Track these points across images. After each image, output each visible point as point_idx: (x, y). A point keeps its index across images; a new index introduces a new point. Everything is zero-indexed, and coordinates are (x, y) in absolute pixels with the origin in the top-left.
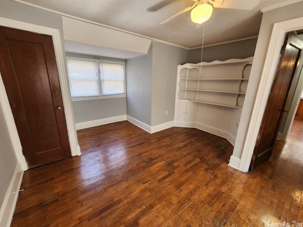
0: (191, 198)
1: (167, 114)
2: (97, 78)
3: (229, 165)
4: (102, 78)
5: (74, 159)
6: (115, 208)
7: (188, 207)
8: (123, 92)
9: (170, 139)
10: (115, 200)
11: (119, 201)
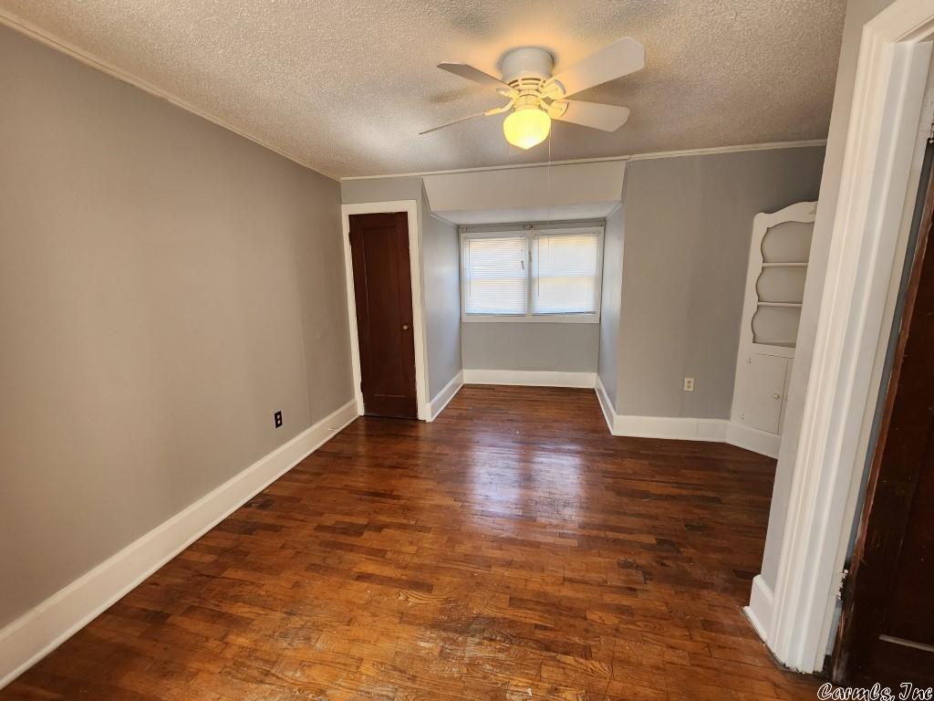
0: (493, 568)
1: (691, 389)
2: (523, 274)
3: (746, 608)
4: (535, 274)
5: (420, 424)
6: (383, 500)
7: (468, 571)
8: (590, 309)
9: (650, 464)
10: (394, 493)
11: (398, 497)
